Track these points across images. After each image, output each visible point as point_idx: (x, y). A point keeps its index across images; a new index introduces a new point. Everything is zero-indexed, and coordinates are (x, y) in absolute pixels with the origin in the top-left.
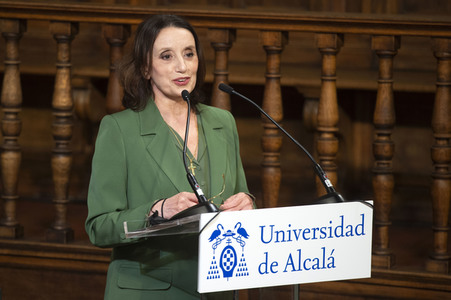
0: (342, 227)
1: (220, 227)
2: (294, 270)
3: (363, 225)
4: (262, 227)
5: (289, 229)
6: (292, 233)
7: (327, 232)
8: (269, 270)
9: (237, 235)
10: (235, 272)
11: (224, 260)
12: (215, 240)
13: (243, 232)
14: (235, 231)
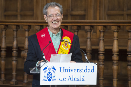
0: (87, 69)
1: (47, 67)
2: (71, 81)
3: (94, 69)
4: (60, 68)
5: (69, 69)
6: (70, 70)
7: (82, 70)
8: (63, 80)
9: (52, 69)
10: (52, 80)
11: (48, 76)
12: (45, 70)
13: (54, 69)
14: (52, 68)
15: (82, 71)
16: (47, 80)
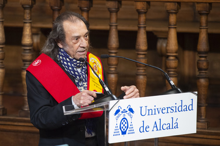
0: (182, 106)
1: (120, 108)
2: (157, 130)
3: (192, 105)
4: (141, 108)
5: (155, 108)
6: (156, 110)
7: (174, 109)
8: (145, 130)
9: (129, 112)
10: (127, 132)
11: (122, 125)
12: (117, 115)
13: (131, 110)
14: (127, 110)
15: (175, 111)
16: (120, 133)
